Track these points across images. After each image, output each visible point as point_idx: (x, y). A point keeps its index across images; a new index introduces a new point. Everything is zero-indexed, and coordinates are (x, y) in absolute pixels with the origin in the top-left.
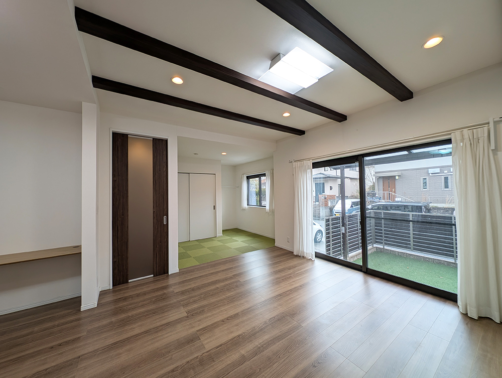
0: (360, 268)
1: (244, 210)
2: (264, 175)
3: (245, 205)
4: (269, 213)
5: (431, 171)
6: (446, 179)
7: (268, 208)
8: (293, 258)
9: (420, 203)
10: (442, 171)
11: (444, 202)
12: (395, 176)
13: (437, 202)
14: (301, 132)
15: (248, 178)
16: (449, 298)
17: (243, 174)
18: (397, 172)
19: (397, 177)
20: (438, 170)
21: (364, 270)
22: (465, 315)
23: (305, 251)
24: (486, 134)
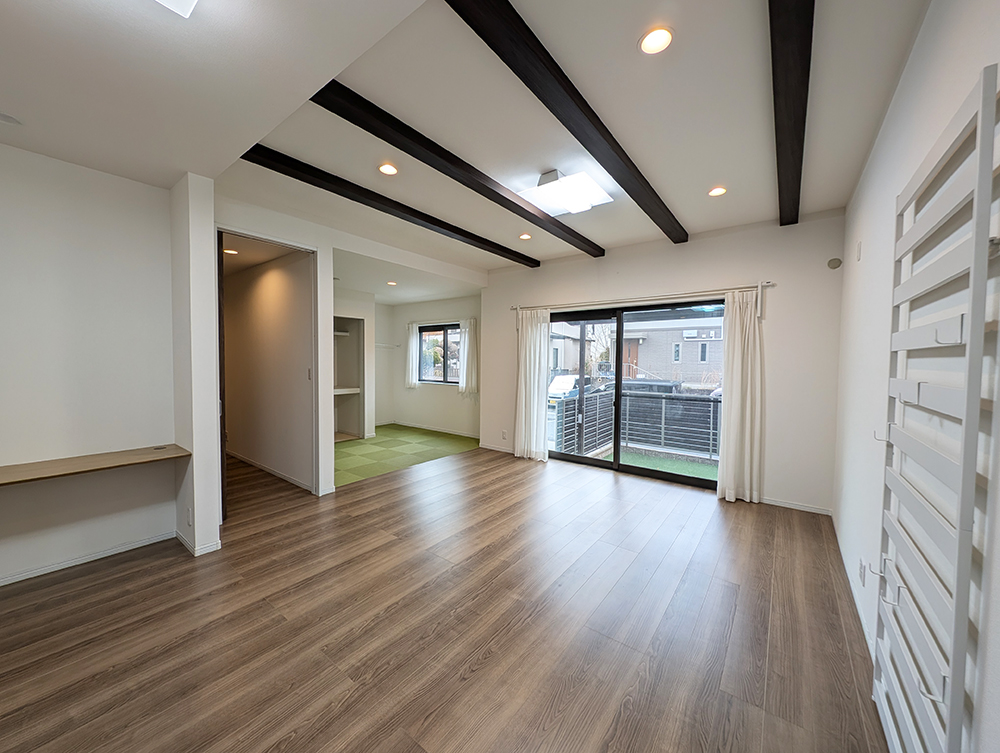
0: (610, 466)
1: (411, 388)
2: (457, 326)
3: (414, 379)
4: (463, 394)
5: (686, 333)
6: (704, 346)
7: (462, 384)
8: (513, 462)
9: (669, 381)
10: (699, 336)
11: (698, 381)
12: (638, 340)
13: (691, 380)
14: (534, 263)
15: (422, 330)
16: (709, 486)
17: (412, 323)
18: (641, 333)
19: (641, 341)
20: (694, 333)
21: (616, 467)
22: (723, 500)
23: (534, 449)
24: (754, 300)
